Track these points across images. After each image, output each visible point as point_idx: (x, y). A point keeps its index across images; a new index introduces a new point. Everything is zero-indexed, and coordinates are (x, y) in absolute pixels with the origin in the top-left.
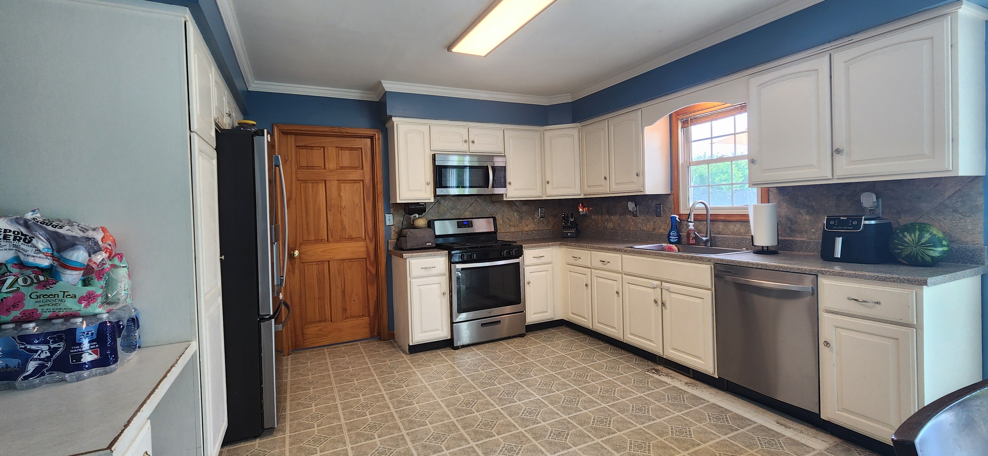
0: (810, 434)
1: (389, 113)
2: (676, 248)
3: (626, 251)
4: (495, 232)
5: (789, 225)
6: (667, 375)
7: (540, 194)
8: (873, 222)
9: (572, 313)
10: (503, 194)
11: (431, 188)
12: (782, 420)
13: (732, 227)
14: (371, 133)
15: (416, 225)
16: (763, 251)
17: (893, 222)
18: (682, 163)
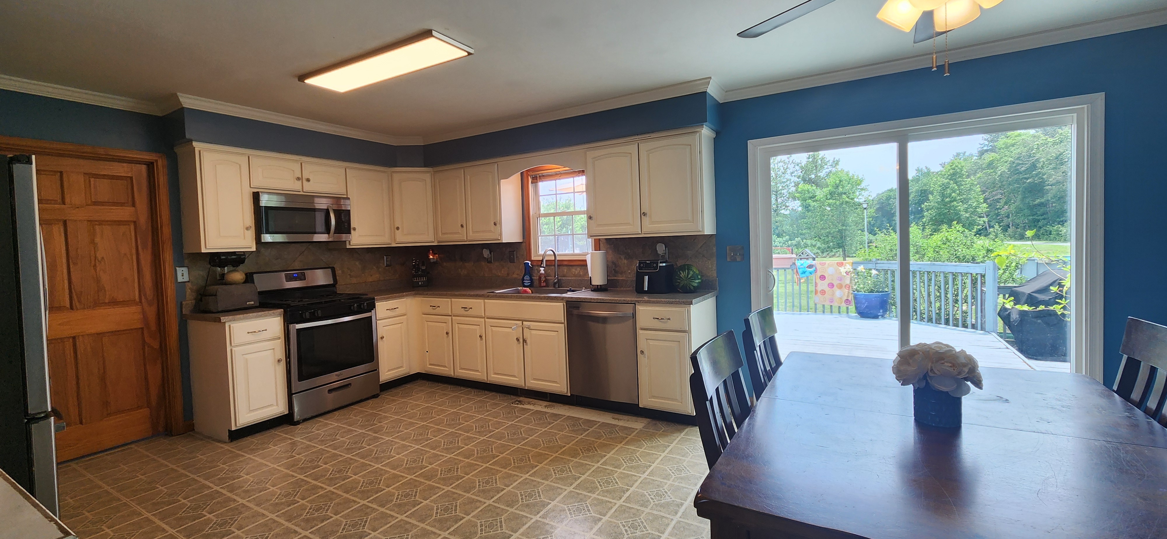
0: (633, 420)
1: (188, 136)
2: (530, 291)
3: (488, 296)
4: (334, 285)
5: (614, 268)
6: (529, 403)
7: (388, 241)
8: (664, 264)
9: (430, 364)
10: (346, 241)
11: (251, 234)
12: (617, 416)
13: (574, 270)
14: (151, 158)
15: (229, 280)
16: (598, 289)
17: (674, 264)
18: (532, 214)
